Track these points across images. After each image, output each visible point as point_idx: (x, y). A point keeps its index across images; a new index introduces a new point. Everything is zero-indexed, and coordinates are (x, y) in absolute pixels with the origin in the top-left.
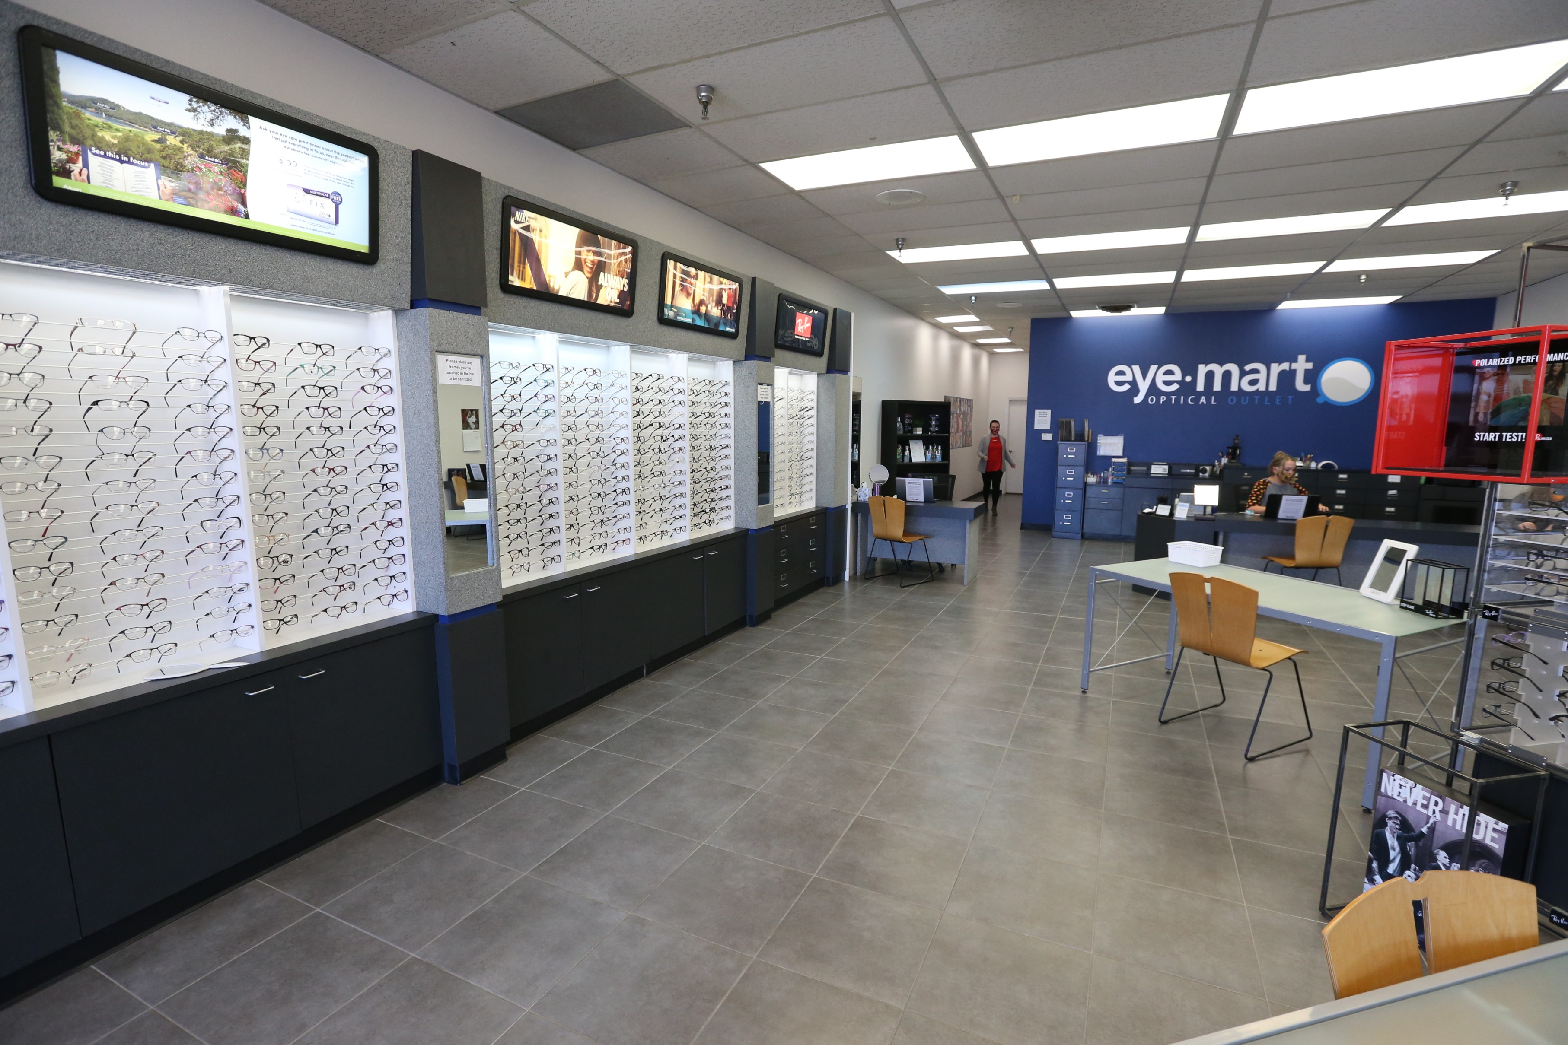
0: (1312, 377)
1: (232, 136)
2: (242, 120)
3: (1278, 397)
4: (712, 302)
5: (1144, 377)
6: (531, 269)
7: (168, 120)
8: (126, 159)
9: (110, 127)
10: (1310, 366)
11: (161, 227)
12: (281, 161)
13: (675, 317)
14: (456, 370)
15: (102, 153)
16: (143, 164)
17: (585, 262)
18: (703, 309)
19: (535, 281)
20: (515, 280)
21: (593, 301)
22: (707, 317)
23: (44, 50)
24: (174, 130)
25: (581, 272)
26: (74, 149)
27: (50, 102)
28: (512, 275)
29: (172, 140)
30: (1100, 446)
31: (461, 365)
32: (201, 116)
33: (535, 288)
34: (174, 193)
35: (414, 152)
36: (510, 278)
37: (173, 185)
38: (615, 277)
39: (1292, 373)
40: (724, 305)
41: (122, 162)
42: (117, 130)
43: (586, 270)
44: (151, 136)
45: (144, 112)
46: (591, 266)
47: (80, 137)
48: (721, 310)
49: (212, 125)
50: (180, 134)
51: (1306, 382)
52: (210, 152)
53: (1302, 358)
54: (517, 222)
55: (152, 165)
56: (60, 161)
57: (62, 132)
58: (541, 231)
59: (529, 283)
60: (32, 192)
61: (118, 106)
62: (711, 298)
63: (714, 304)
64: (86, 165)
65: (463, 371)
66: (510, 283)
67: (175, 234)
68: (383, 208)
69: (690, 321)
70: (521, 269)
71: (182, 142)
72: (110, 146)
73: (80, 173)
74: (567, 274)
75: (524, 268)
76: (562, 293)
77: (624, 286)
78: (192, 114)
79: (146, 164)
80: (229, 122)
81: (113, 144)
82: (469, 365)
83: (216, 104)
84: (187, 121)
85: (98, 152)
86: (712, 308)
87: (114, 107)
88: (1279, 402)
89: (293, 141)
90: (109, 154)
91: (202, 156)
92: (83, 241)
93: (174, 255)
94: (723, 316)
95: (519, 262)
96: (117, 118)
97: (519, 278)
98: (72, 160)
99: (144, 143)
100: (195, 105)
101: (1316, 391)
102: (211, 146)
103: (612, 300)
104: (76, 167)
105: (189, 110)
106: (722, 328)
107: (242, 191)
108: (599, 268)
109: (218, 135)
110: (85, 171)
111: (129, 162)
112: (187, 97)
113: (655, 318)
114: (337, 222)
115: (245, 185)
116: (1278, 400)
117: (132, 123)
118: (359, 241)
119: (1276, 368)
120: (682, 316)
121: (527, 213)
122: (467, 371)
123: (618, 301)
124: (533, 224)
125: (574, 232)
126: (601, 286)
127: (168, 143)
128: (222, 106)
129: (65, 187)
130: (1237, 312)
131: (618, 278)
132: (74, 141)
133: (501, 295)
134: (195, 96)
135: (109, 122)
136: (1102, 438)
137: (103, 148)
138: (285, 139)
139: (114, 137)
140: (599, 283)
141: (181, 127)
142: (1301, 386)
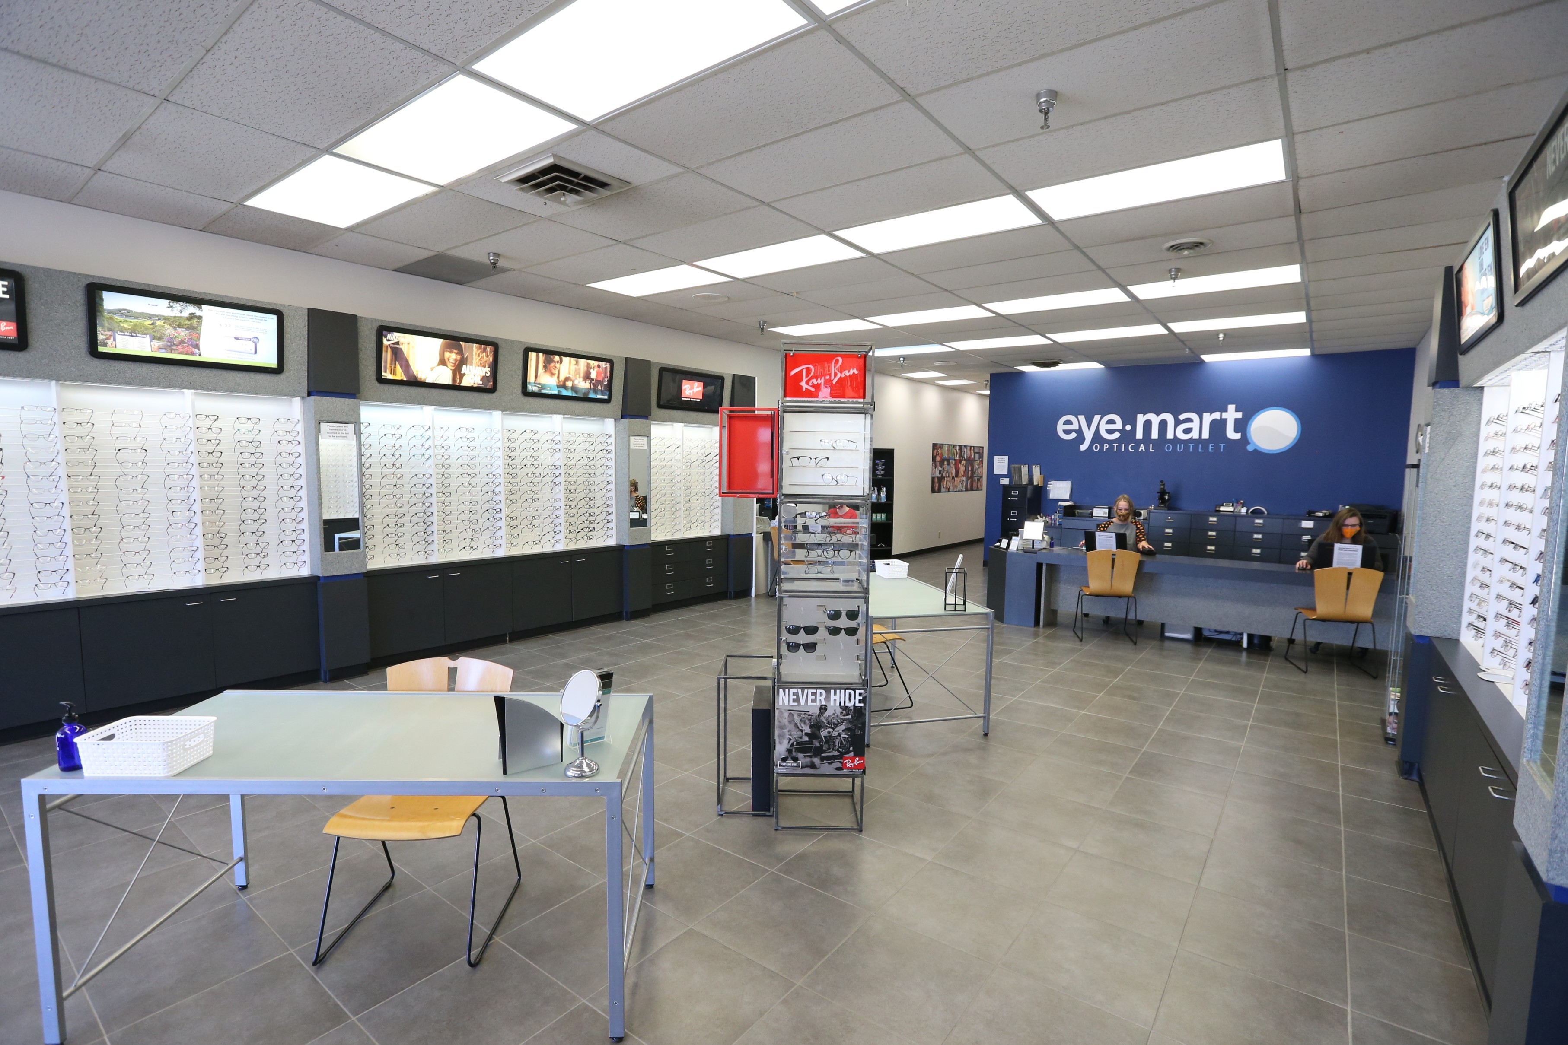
0: (1241, 426)
1: (192, 316)
2: (198, 308)
3: (1211, 445)
4: (579, 377)
5: (1089, 425)
6: (401, 368)
7: (157, 314)
8: (135, 335)
9: (127, 321)
10: (1239, 415)
11: (152, 364)
12: (221, 325)
13: (540, 390)
14: (336, 432)
15: (123, 333)
16: (143, 336)
17: (449, 360)
18: (569, 384)
19: (404, 374)
20: (387, 375)
21: (457, 384)
22: (574, 389)
23: (97, 291)
24: (159, 318)
25: (445, 367)
26: (109, 333)
27: (98, 314)
28: (386, 372)
29: (159, 323)
30: (1050, 490)
31: (338, 428)
32: (175, 309)
33: (405, 379)
34: (160, 348)
35: (308, 309)
36: (383, 374)
37: (159, 344)
38: (477, 367)
39: (1224, 422)
40: (592, 380)
41: (132, 336)
42: (131, 322)
43: (449, 364)
44: (147, 322)
45: (145, 312)
46: (454, 362)
47: (112, 328)
48: (590, 383)
49: (181, 312)
50: (163, 319)
51: (1236, 431)
52: (179, 326)
53: (1231, 408)
54: (388, 340)
55: (148, 336)
56: (102, 339)
57: (104, 327)
58: (409, 344)
59: (400, 375)
60: (89, 355)
61: (132, 311)
62: (578, 376)
63: (581, 379)
64: (114, 340)
65: (340, 432)
66: (383, 377)
67: (160, 367)
68: (287, 342)
69: (556, 392)
70: (393, 368)
71: (164, 323)
72: (127, 330)
73: (112, 344)
74: (432, 369)
75: (395, 367)
76: (428, 381)
77: (486, 373)
78: (170, 309)
79: (145, 336)
80: (191, 309)
81: (129, 329)
82: (345, 428)
83: (183, 302)
84: (168, 313)
85: (121, 333)
86: (579, 382)
87: (129, 311)
88: (1212, 449)
89: (229, 314)
90: (126, 333)
91: (175, 328)
92: (112, 375)
93: (159, 377)
94: (592, 387)
95: (391, 364)
96: (131, 317)
97: (391, 373)
98: (108, 339)
99: (144, 326)
100: (171, 304)
101: (1245, 440)
102: (180, 323)
103: (475, 383)
104: (110, 342)
105: (168, 307)
106: (592, 396)
107: (198, 343)
108: (462, 362)
109: (184, 317)
110: (114, 343)
111: (136, 336)
112: (167, 301)
113: (520, 391)
114: (256, 352)
115: (199, 340)
116: (1210, 448)
117: (138, 318)
118: (273, 363)
119: (1208, 418)
120: (548, 390)
121: (396, 334)
122: (343, 432)
123: (481, 383)
124: (401, 340)
125: (437, 343)
126: (464, 374)
127: (157, 324)
128: (187, 303)
129: (104, 351)
130: (1171, 365)
131: (481, 368)
132: (109, 330)
133: (377, 384)
134: (172, 300)
135: (127, 319)
136: (1052, 482)
137: (123, 330)
138: (223, 313)
139: (129, 326)
140: (462, 372)
141: (163, 316)
142: (1232, 435)
